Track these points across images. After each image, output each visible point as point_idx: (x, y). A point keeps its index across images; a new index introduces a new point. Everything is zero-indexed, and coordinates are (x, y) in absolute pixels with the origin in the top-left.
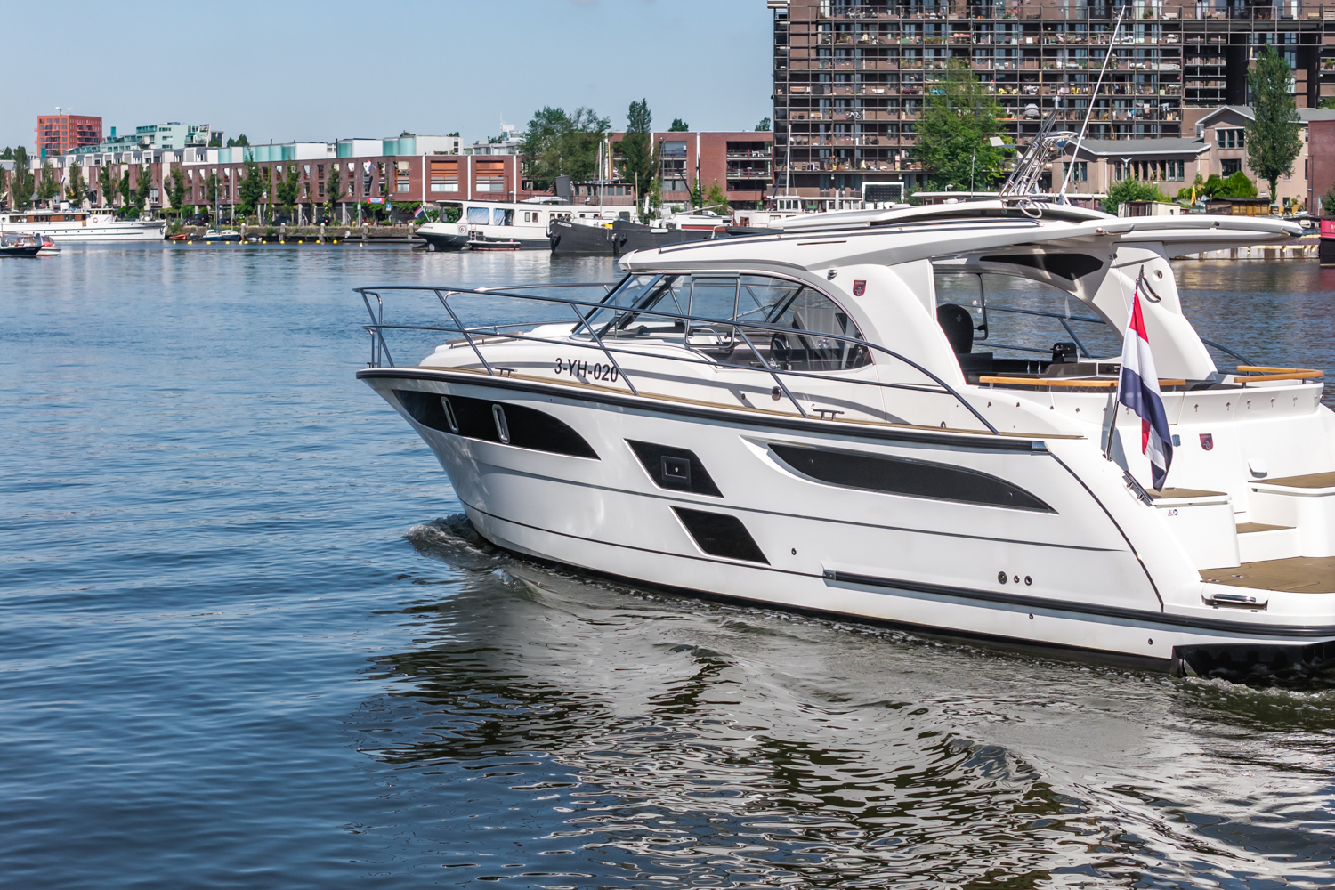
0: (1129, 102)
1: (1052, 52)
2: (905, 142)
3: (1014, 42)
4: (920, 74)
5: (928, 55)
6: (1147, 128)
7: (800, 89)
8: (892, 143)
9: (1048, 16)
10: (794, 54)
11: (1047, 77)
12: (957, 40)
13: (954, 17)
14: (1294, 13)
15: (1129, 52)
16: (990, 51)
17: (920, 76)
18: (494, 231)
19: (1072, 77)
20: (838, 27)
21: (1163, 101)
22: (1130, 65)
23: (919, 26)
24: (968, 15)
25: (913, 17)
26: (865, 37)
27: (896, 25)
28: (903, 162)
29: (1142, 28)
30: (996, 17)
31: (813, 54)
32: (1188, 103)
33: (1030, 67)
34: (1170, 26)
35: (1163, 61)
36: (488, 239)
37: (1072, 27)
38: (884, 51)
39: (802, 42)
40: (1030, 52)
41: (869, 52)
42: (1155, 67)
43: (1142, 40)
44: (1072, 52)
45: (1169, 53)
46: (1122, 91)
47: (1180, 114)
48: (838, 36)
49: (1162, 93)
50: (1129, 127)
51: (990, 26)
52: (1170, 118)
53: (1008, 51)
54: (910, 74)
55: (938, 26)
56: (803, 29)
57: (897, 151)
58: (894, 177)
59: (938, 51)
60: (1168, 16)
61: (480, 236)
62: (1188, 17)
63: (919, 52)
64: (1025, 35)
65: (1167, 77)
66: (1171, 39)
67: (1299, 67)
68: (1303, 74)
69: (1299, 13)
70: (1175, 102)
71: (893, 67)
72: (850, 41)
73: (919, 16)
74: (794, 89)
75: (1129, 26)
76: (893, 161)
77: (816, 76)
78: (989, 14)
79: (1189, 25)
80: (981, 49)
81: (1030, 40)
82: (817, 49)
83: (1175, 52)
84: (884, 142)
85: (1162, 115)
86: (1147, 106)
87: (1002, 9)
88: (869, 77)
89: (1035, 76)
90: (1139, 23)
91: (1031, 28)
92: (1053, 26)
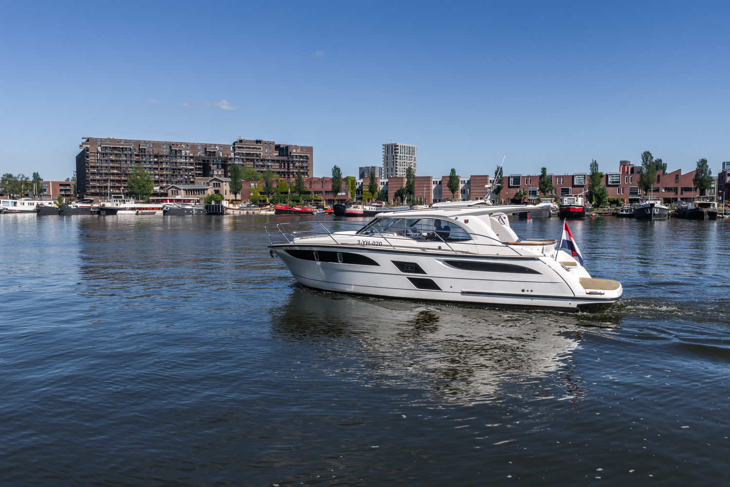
0: (181, 176)
1: (161, 163)
2: (123, 185)
3: (152, 160)
4: (127, 167)
5: (129, 162)
6: (186, 182)
7: (93, 170)
8: (119, 185)
9: (161, 154)
10: (91, 161)
11: (161, 169)
12: (137, 159)
13: (135, 153)
14: (221, 155)
15: (181, 163)
16: (145, 162)
17: (127, 168)
18: (11, 208)
19: (167, 169)
20: (103, 154)
21: (190, 175)
22: (182, 166)
23: (126, 155)
24: (139, 152)
25: (124, 153)
26: (111, 157)
27: (120, 155)
28: (123, 190)
29: (184, 157)
30: (147, 153)
31: (96, 161)
32: (196, 176)
33: (156, 166)
34: (191, 157)
35: (190, 166)
36: (9, 210)
37: (166, 157)
38: (116, 161)
39: (93, 158)
40: (156, 163)
41: (112, 161)
42: (188, 167)
43: (184, 161)
44: (167, 163)
45: (191, 164)
46: (180, 173)
47: (194, 179)
48: (103, 157)
49: (190, 173)
50: (182, 182)
51: (145, 156)
52: (192, 180)
53: (150, 162)
54: (124, 167)
55: (131, 155)
56: (94, 154)
57: (121, 187)
58: (120, 194)
59: (131, 162)
60: (191, 155)
61: (7, 209)
62: (196, 155)
63: (126, 161)
64: (154, 158)
65: (192, 170)
66: (192, 160)
67: (222, 168)
68: (223, 170)
69: (222, 155)
70: (193, 176)
71: (119, 165)
72: (106, 158)
73: (126, 152)
74: (91, 170)
75: (181, 157)
76: (120, 190)
77: (97, 167)
78: (145, 153)
79: (196, 157)
80: (143, 161)
81: (156, 160)
82: (98, 160)
83: (193, 164)
84: (117, 185)
85: (190, 179)
86: (186, 177)
87: (148, 152)
88: (113, 168)
89: (158, 169)
90: (184, 156)
91: (156, 156)
92: (162, 156)
